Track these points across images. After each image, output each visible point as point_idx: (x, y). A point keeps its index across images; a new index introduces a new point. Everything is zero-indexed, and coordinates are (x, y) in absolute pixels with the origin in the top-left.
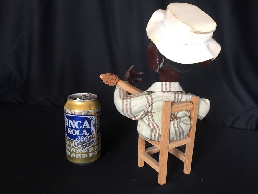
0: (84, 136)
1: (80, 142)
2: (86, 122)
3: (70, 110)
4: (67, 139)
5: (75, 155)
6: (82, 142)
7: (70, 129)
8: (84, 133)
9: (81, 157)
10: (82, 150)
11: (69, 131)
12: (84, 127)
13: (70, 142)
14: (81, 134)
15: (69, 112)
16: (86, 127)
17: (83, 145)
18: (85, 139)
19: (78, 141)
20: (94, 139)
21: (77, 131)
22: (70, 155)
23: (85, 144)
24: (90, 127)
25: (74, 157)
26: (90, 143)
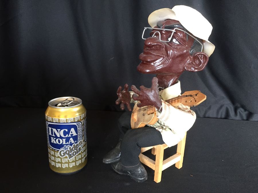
0: (71, 144)
1: (66, 151)
2: (73, 130)
3: (53, 118)
4: (51, 149)
5: (62, 165)
6: (68, 151)
7: (55, 139)
8: (71, 141)
9: (68, 167)
10: (69, 159)
11: (53, 141)
12: (71, 135)
13: (55, 152)
14: (67, 143)
15: (52, 120)
16: (73, 134)
17: (70, 153)
18: (72, 147)
19: (64, 150)
20: (82, 146)
21: (63, 140)
22: (55, 165)
23: (72, 153)
24: (77, 135)
25: (61, 167)
26: (77, 150)
